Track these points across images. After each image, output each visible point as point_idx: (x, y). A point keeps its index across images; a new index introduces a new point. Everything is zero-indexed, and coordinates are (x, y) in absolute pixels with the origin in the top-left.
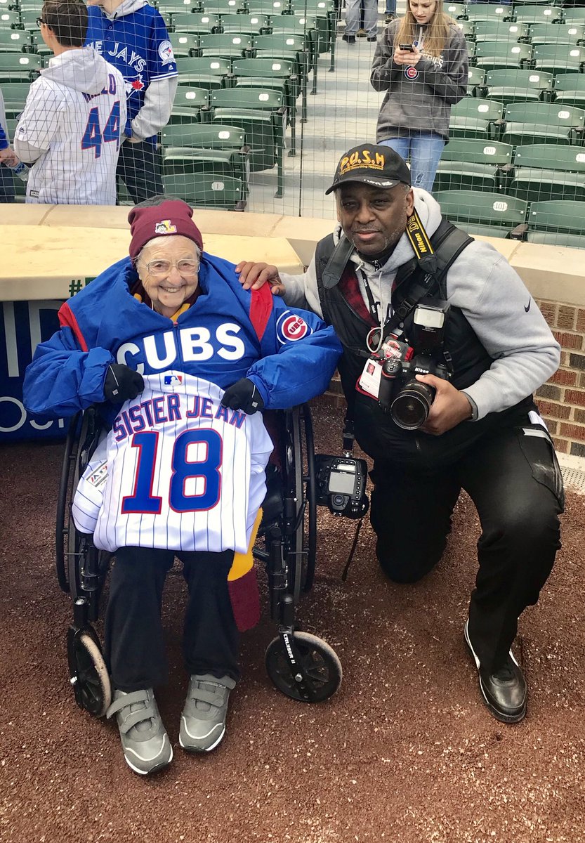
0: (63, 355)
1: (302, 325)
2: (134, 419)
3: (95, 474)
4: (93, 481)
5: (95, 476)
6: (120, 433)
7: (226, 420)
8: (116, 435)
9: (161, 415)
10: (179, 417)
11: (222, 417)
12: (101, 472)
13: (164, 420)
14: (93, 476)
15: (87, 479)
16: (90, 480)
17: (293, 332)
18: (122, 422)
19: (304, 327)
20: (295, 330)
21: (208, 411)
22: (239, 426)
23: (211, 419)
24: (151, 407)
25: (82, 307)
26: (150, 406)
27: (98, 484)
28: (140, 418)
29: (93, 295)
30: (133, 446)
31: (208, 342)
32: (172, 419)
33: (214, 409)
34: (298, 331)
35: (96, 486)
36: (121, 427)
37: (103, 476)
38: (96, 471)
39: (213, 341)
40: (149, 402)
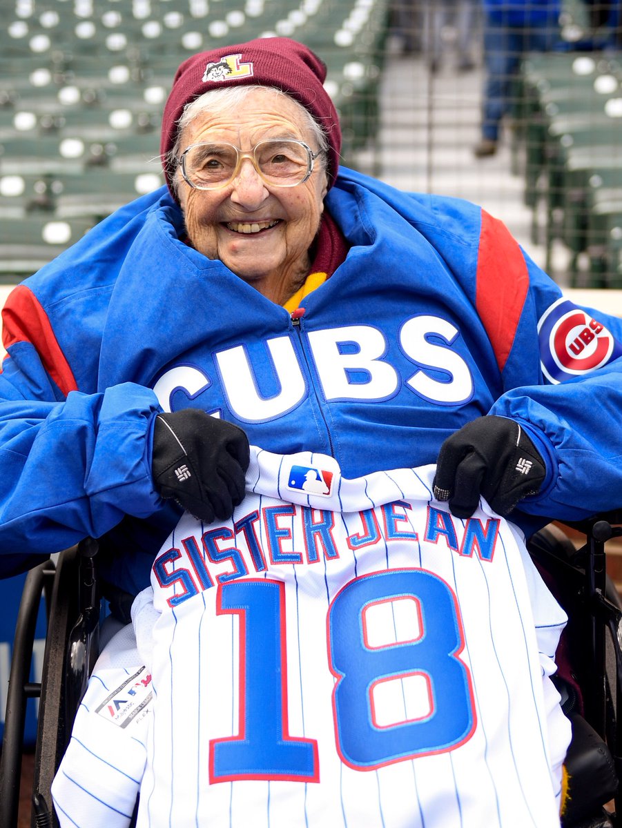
0: (30, 411)
1: (601, 335)
2: (217, 556)
3: (117, 698)
4: (113, 714)
5: (117, 703)
6: (178, 588)
7: (452, 543)
8: (169, 592)
9: (286, 546)
10: (332, 553)
11: (442, 539)
12: (131, 692)
13: (295, 558)
14: (111, 703)
15: (97, 711)
16: (105, 710)
17: (577, 352)
18: (184, 562)
19: (606, 339)
20: (582, 347)
21: (402, 526)
22: (487, 553)
23: (414, 544)
24: (259, 527)
25: (62, 293)
26: (256, 524)
27: (128, 721)
28: (234, 555)
29: (87, 268)
30: (220, 611)
31: (381, 359)
32: (313, 558)
33: (418, 520)
34: (590, 350)
35: (124, 726)
36: (182, 575)
37: (136, 701)
38: (117, 691)
39: (394, 355)
40: (254, 516)
